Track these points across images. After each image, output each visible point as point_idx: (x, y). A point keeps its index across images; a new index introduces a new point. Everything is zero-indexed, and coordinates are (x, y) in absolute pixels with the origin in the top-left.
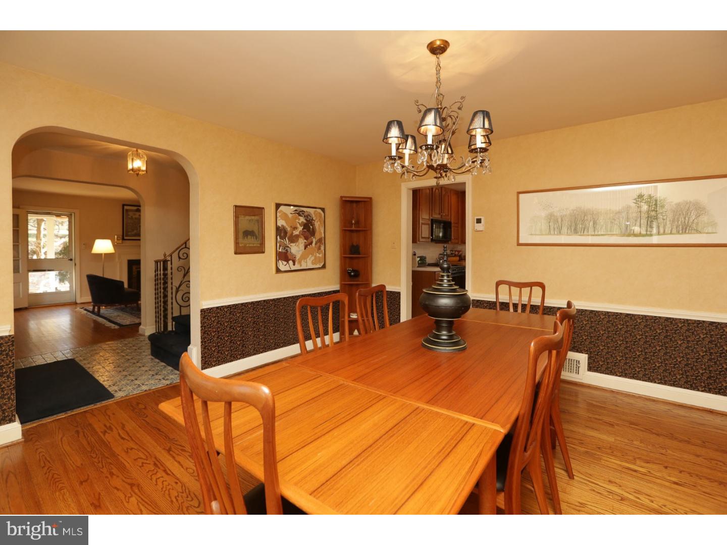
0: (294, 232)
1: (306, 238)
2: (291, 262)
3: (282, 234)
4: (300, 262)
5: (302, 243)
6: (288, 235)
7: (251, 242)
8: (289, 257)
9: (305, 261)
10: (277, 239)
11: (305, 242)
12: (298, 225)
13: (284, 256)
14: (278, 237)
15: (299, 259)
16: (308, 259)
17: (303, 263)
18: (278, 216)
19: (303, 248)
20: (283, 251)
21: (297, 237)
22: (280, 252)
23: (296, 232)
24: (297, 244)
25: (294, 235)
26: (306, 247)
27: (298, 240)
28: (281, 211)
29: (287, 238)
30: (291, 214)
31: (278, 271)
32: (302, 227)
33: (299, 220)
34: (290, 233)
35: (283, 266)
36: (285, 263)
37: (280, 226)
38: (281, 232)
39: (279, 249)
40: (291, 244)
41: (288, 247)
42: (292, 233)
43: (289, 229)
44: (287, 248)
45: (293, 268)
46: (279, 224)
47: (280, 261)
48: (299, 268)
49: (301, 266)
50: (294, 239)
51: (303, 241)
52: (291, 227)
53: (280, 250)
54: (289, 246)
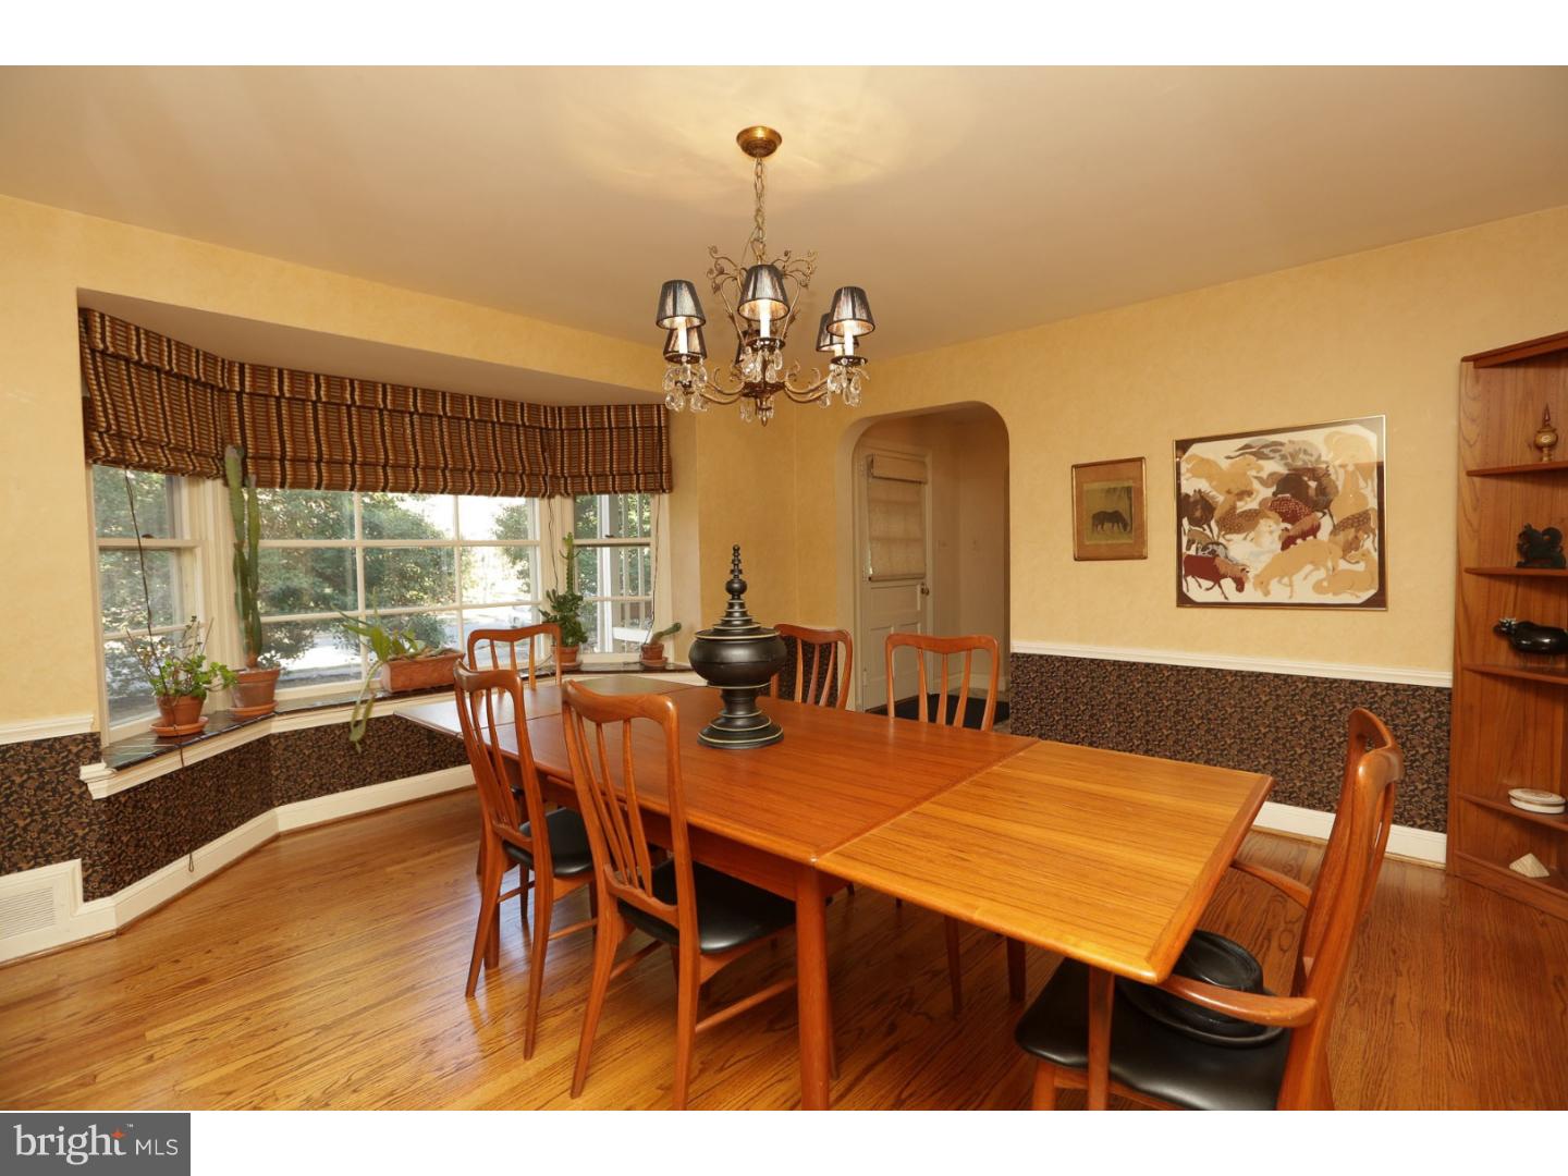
0: (1239, 504)
1: (1290, 517)
2: (1228, 584)
3: (1198, 514)
4: (1262, 584)
5: (1271, 532)
6: (1217, 514)
7: (1109, 537)
8: (1222, 570)
9: (1286, 580)
10: (1179, 525)
11: (1286, 529)
12: (1256, 485)
13: (1205, 566)
14: (1185, 521)
15: (1257, 576)
16: (1298, 578)
17: (1274, 585)
18: (1183, 470)
19: (1279, 545)
20: (1200, 553)
21: (1252, 518)
22: (1189, 556)
23: (1250, 504)
24: (1252, 535)
25: (1238, 511)
26: (1288, 542)
27: (1258, 523)
28: (1194, 456)
29: (1213, 523)
30: (1229, 458)
31: (1184, 600)
32: (1274, 489)
33: (1260, 469)
34: (1227, 507)
35: (1197, 589)
36: (1207, 584)
37: (1191, 493)
38: (1192, 509)
39: (1188, 548)
40: (1228, 537)
41: (1218, 544)
42: (1234, 508)
43: (1220, 498)
44: (1215, 547)
45: (1235, 597)
46: (1188, 488)
47: (1190, 579)
48: (1259, 598)
49: (1267, 593)
50: (1239, 523)
51: (1274, 527)
52: (1229, 492)
53: (1192, 552)
54: (1221, 540)
